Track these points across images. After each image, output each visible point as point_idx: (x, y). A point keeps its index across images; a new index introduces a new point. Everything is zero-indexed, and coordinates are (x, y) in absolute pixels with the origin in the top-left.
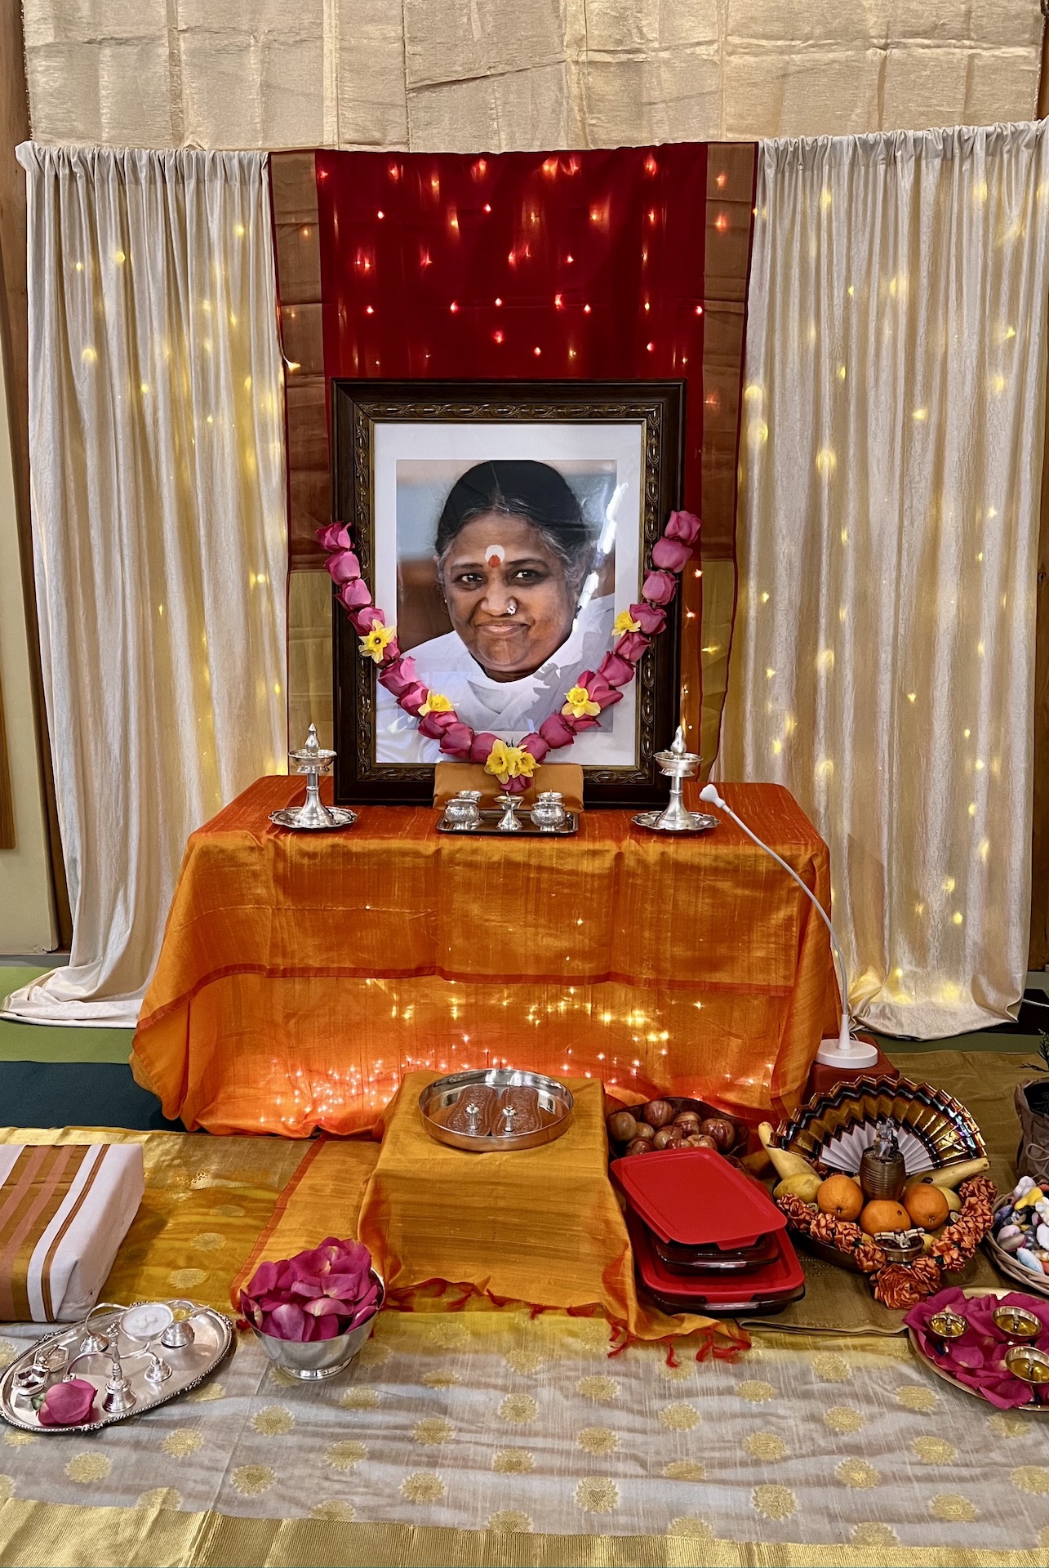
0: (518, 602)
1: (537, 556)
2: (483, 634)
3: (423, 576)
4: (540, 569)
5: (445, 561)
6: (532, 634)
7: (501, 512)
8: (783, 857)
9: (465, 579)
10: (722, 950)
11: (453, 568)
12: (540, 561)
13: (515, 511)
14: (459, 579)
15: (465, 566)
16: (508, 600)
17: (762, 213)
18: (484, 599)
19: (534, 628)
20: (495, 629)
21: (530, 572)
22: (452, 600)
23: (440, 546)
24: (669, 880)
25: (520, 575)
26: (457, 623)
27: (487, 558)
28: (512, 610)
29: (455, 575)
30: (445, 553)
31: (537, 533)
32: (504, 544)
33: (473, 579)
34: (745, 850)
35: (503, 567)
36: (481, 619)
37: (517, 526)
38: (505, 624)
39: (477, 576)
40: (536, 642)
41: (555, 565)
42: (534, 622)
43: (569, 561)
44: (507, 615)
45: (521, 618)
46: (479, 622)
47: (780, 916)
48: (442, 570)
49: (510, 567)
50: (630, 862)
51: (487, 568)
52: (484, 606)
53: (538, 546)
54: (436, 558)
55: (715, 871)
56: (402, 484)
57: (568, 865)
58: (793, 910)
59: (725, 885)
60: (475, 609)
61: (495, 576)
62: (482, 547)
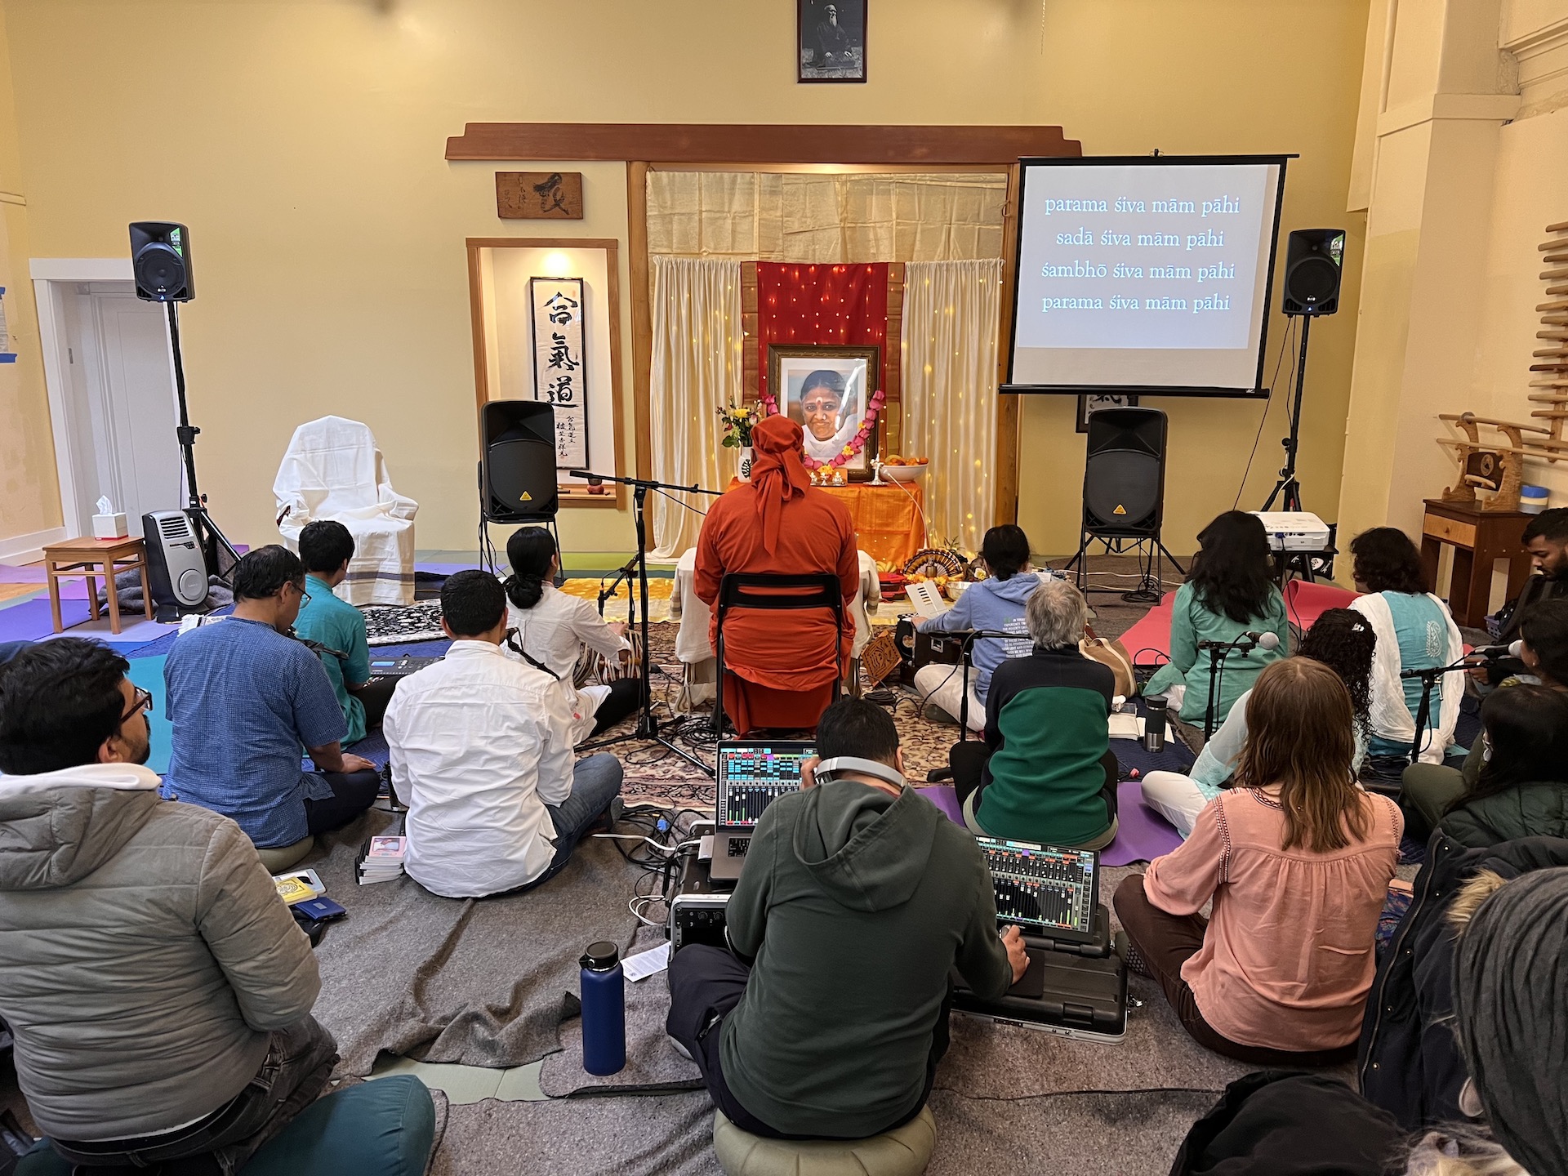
0: (827, 416)
1: (833, 401)
2: (815, 427)
3: (796, 407)
4: (833, 405)
5: (803, 402)
7: (821, 387)
9: (809, 408)
10: (890, 521)
11: (805, 404)
13: (824, 386)
14: (807, 408)
15: (810, 404)
16: (824, 415)
17: (907, 286)
18: (815, 415)
19: (832, 425)
20: (819, 425)
21: (830, 406)
22: (805, 416)
23: (801, 397)
24: (874, 499)
25: (828, 407)
26: (807, 422)
27: (817, 400)
28: (824, 418)
29: (806, 406)
30: (803, 399)
31: (833, 393)
32: (822, 396)
34: (897, 490)
35: (821, 404)
36: (814, 421)
37: (826, 391)
38: (822, 423)
39: (813, 407)
40: (832, 429)
44: (823, 420)
45: (827, 421)
46: (813, 423)
47: (907, 510)
48: (802, 405)
49: (823, 404)
50: (862, 494)
51: (817, 405)
52: (816, 417)
53: (833, 397)
54: (800, 400)
55: (888, 496)
56: (790, 377)
57: (845, 495)
58: (911, 507)
59: (891, 500)
60: (813, 418)
61: (819, 406)
62: (815, 397)
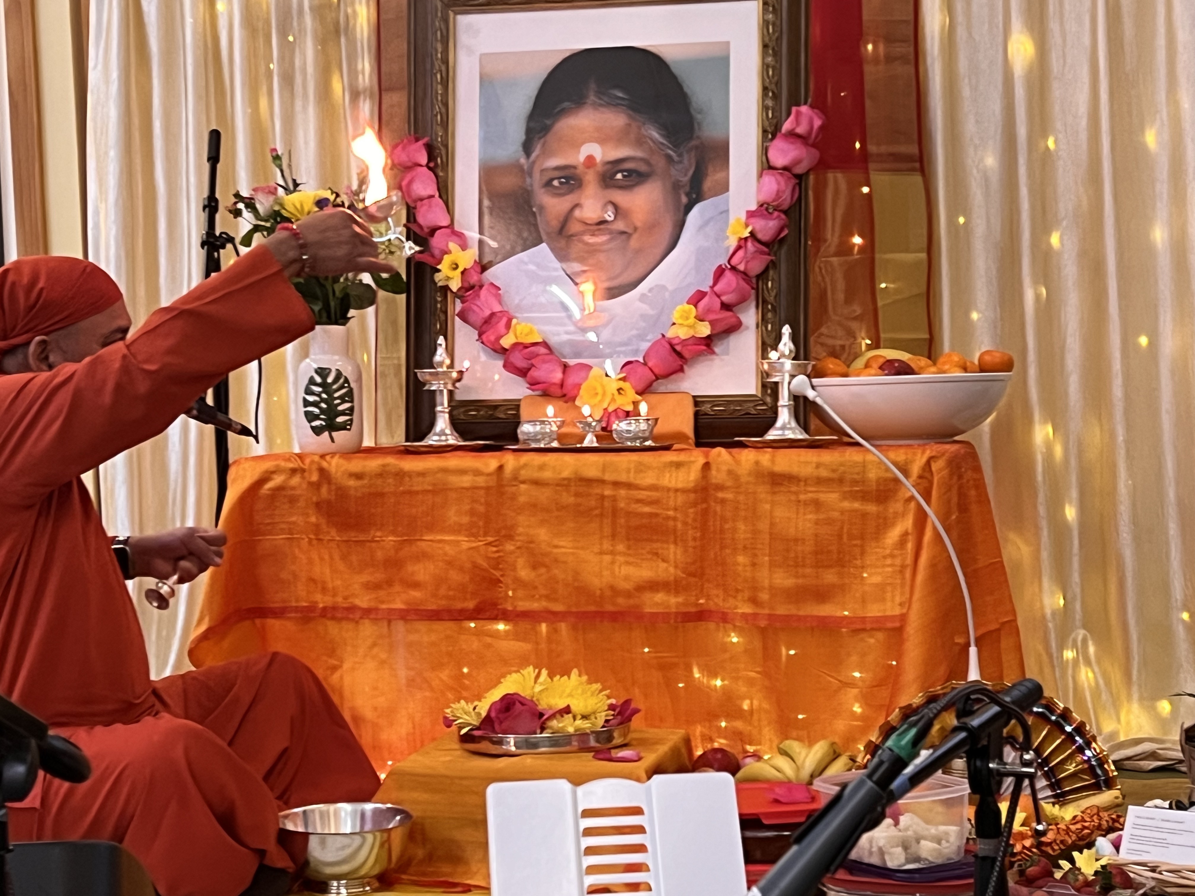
0: (616, 208)
1: (639, 154)
2: (576, 245)
3: (509, 180)
4: (642, 168)
5: (534, 162)
6: (634, 242)
7: (596, 106)
8: (895, 464)
9: (556, 183)
11: (542, 171)
12: (642, 159)
13: (613, 104)
14: (548, 184)
15: (557, 168)
16: (605, 205)
18: (577, 206)
19: (635, 236)
20: (589, 239)
21: (630, 173)
22: (541, 208)
23: (527, 147)
25: (619, 176)
26: (548, 234)
27: (582, 158)
28: (609, 216)
29: (546, 178)
30: (534, 155)
31: (639, 128)
32: (602, 141)
33: (567, 183)
34: (851, 455)
35: (600, 168)
36: (574, 227)
37: (616, 120)
38: (601, 232)
39: (570, 180)
40: (638, 251)
41: (660, 163)
42: (636, 229)
43: (676, 158)
44: (604, 222)
45: (620, 225)
46: (570, 233)
48: (530, 174)
49: (609, 166)
50: (717, 476)
51: (581, 169)
52: (577, 213)
53: (639, 142)
54: (523, 160)
55: (820, 481)
56: (485, 81)
57: (649, 479)
59: (831, 497)
60: (568, 217)
61: (591, 178)
62: (577, 146)
